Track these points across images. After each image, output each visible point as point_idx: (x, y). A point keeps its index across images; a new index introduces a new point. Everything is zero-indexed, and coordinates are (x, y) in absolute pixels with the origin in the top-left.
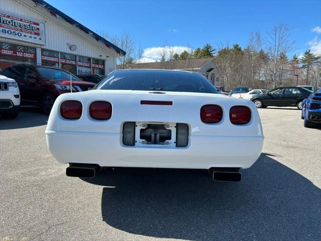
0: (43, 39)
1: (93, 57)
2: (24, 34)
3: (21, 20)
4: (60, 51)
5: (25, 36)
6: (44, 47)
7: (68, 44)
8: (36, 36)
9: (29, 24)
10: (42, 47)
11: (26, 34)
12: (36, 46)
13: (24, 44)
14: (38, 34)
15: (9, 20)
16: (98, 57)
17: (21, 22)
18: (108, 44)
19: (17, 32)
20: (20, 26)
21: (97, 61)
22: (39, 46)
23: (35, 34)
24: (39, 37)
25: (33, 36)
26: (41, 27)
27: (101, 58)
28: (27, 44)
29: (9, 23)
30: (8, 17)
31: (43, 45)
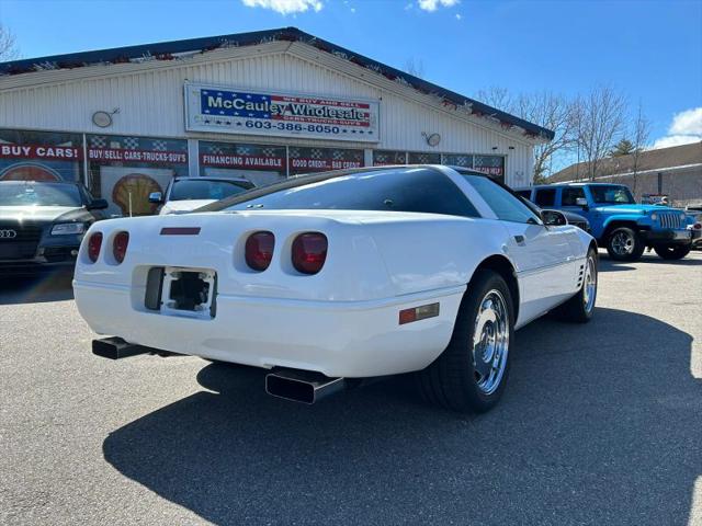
0: (376, 132)
1: (476, 152)
2: (343, 127)
3: (339, 104)
4: (409, 149)
5: (345, 131)
6: (379, 147)
7: (424, 134)
8: (363, 128)
9: (350, 109)
10: (375, 147)
11: (346, 128)
12: (365, 146)
13: (343, 146)
14: (366, 124)
15: (319, 107)
16: (489, 152)
17: (338, 108)
18: (507, 120)
19: (332, 126)
20: (337, 114)
21: (487, 160)
22: (369, 146)
23: (363, 124)
24: (369, 129)
25: (358, 129)
26: (373, 110)
27: (497, 152)
28: (349, 146)
29: (320, 112)
30: (318, 102)
31: (376, 143)
